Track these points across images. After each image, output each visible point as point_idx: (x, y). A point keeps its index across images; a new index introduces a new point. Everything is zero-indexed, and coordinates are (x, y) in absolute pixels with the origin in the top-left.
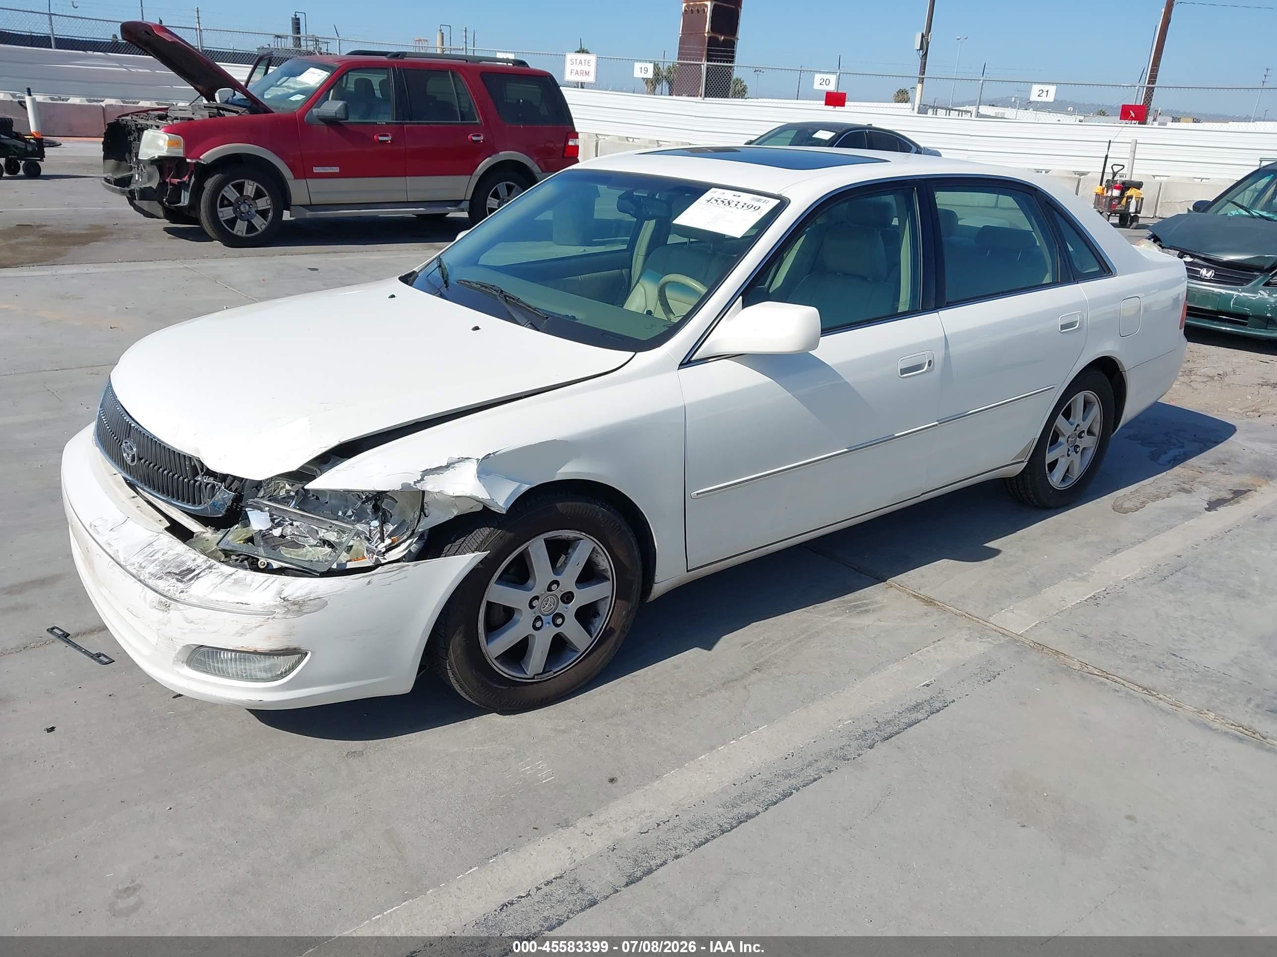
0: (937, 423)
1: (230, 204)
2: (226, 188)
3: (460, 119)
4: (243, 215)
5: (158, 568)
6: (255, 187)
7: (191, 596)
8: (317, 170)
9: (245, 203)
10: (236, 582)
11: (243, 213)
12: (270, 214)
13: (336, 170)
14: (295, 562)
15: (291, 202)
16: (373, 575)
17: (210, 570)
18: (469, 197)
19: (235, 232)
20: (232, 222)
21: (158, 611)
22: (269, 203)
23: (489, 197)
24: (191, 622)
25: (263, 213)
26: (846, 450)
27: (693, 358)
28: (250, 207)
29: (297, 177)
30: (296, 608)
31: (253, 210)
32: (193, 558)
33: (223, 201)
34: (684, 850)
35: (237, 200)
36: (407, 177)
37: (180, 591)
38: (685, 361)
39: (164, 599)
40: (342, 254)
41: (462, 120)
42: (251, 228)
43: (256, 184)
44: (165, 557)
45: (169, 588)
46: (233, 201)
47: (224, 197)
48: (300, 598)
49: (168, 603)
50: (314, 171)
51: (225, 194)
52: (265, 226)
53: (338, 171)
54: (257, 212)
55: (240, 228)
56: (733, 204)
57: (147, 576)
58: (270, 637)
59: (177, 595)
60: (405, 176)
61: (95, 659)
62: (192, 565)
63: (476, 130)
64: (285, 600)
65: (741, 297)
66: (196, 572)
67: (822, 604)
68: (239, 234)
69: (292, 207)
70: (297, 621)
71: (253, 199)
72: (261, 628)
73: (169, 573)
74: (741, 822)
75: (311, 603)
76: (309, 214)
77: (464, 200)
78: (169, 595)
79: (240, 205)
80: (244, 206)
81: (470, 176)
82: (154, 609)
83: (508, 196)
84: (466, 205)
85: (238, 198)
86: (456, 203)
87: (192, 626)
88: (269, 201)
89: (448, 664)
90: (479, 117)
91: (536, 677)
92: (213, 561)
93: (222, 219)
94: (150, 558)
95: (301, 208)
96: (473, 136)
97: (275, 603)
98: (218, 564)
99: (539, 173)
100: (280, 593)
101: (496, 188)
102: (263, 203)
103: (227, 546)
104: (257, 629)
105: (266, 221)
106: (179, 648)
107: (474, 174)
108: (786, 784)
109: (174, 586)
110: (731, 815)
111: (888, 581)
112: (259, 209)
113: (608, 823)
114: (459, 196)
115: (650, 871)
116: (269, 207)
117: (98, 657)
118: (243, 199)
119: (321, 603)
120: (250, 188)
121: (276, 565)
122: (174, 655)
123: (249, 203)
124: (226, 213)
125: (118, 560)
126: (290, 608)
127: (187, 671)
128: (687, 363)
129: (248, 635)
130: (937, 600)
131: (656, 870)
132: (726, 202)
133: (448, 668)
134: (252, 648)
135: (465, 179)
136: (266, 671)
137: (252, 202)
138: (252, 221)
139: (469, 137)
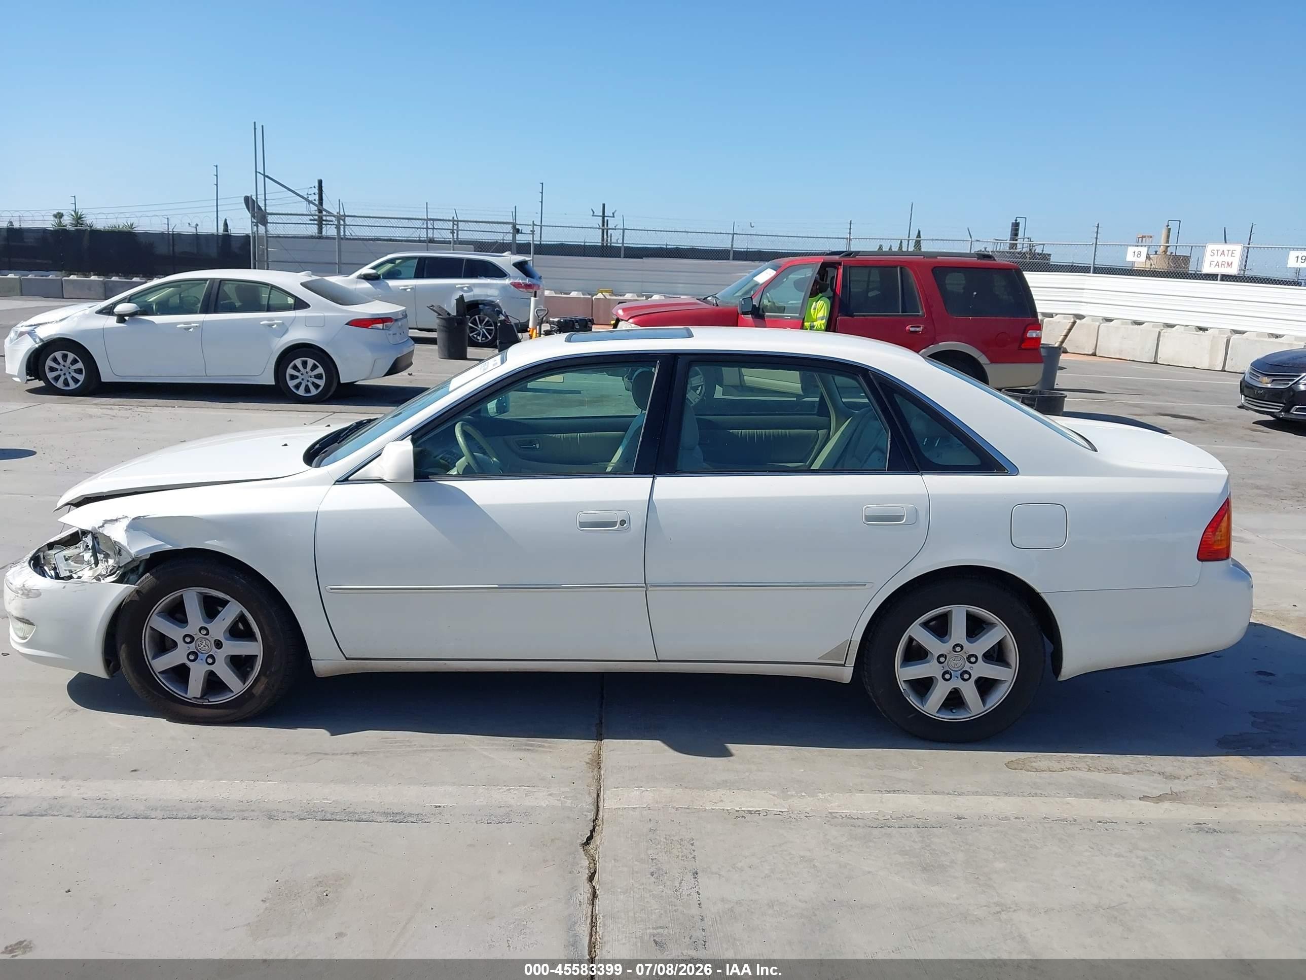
3: (900, 311)
16: (67, 583)
27: (351, 478)
30: (26, 592)
41: (902, 313)
48: (30, 587)
63: (916, 321)
64: (23, 586)
72: (14, 601)
75: (33, 591)
90: (922, 309)
96: (911, 327)
99: (987, 364)
100: (25, 582)
119: (37, 593)
139: (907, 328)
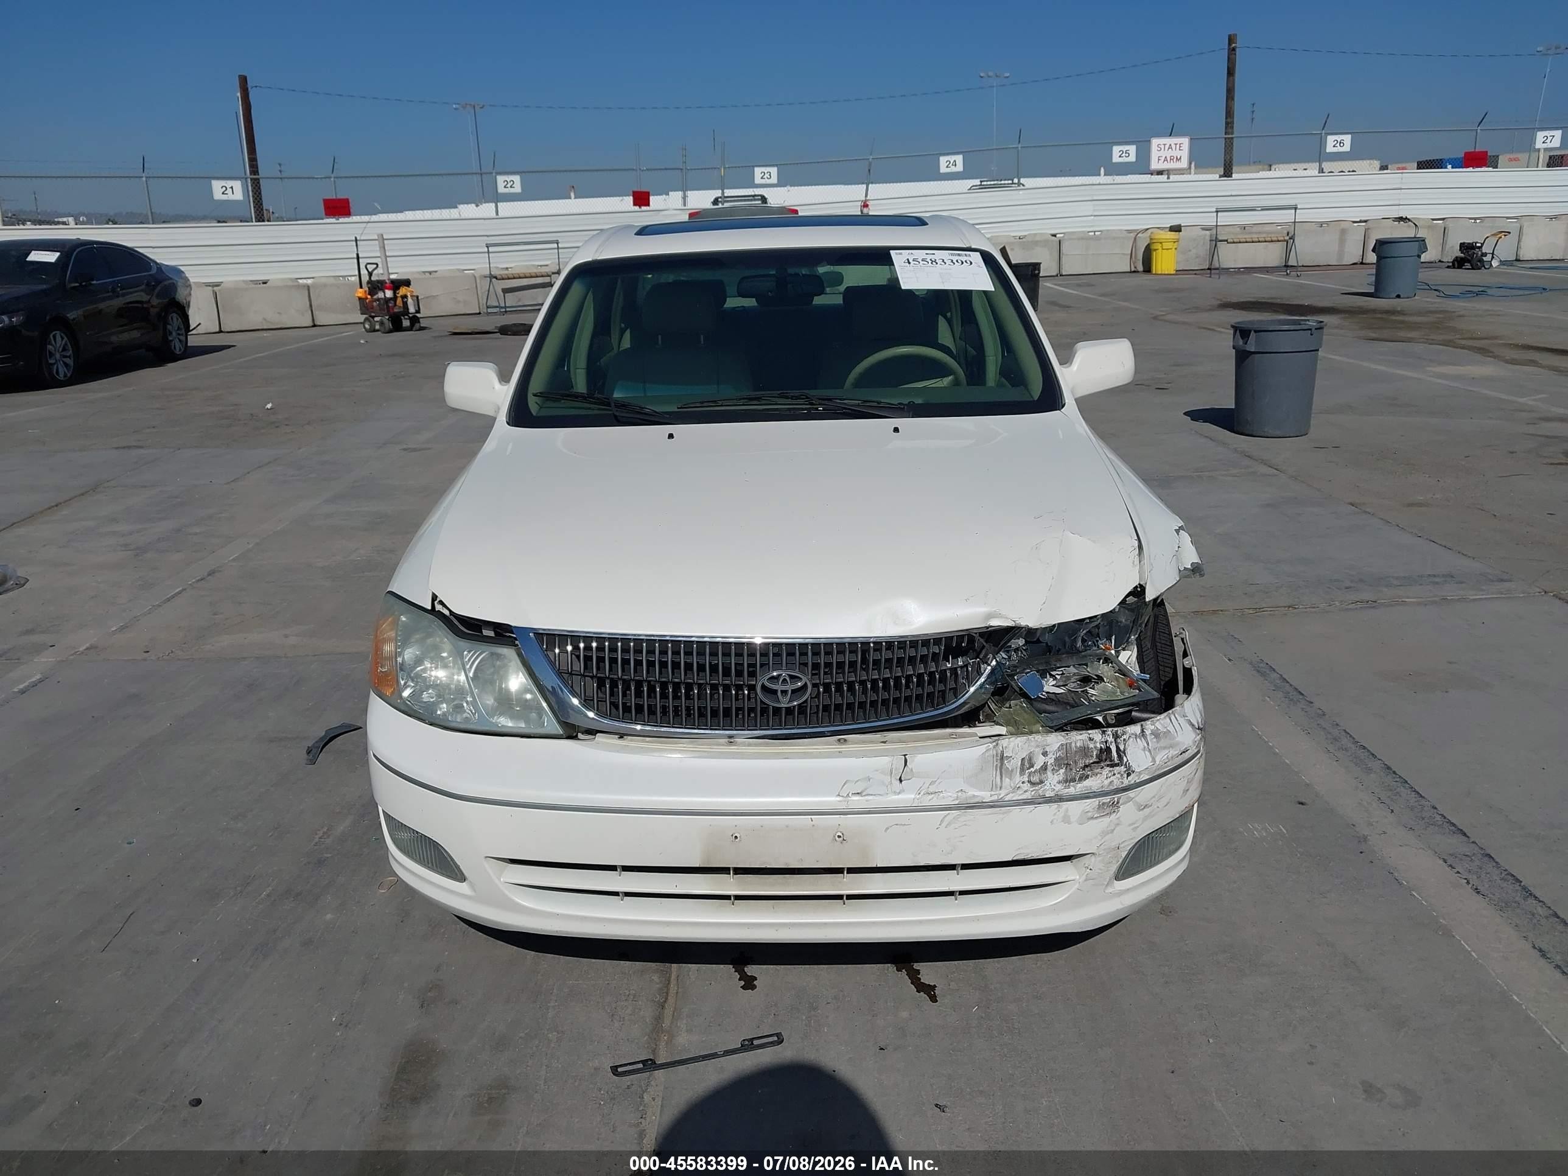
5: (1062, 771)
7: (1140, 773)
17: (1122, 739)
21: (1100, 820)
24: (1144, 807)
37: (1125, 775)
39: (1107, 799)
44: (1051, 756)
45: (1109, 780)
49: (1116, 799)
57: (1058, 788)
59: (1126, 782)
62: (1099, 745)
66: (1113, 749)
73: (1086, 766)
78: (1113, 788)
82: (1091, 821)
87: (1146, 812)
106: (1123, 856)
109: (1114, 774)
117: (753, 1044)
122: (1113, 873)
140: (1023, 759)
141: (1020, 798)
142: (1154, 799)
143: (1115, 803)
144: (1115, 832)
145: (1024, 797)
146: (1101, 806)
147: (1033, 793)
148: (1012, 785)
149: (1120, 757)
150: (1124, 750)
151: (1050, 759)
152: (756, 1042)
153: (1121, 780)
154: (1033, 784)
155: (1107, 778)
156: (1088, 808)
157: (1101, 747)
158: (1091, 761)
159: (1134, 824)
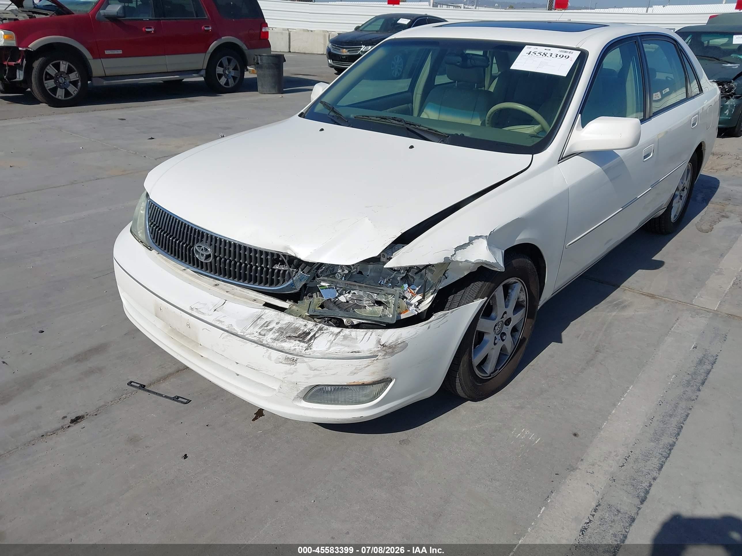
0: (651, 188)
1: (51, 78)
2: (48, 67)
4: (61, 85)
5: (277, 334)
6: (67, 65)
7: (314, 351)
8: (107, 52)
9: (62, 76)
10: (345, 337)
11: (60, 83)
12: (79, 84)
13: (120, 52)
14: (370, 318)
15: (92, 75)
16: (431, 322)
17: (322, 332)
18: (205, 67)
19: (57, 97)
20: (54, 90)
21: (286, 365)
22: (78, 76)
23: (217, 67)
24: (315, 370)
25: (75, 83)
26: (621, 209)
27: (563, 156)
28: (65, 79)
29: (95, 58)
30: (390, 350)
31: (68, 81)
32: (304, 324)
33: (46, 77)
34: (655, 474)
35: (56, 75)
36: (166, 56)
37: (305, 349)
38: (560, 159)
39: (290, 356)
40: (132, 108)
41: (196, 17)
42: (67, 93)
43: (67, 64)
44: (279, 326)
45: (294, 348)
46: (54, 76)
47: (47, 73)
48: (393, 344)
49: (295, 358)
50: (106, 53)
51: (48, 71)
52: (77, 92)
53: (121, 53)
54: (70, 82)
55: (60, 94)
56: (548, 55)
57: (270, 341)
58: (374, 373)
59: (303, 352)
60: (165, 55)
61: (175, 401)
62: (306, 330)
63: (206, 23)
64: (384, 346)
65: (580, 115)
66: (312, 334)
67: (598, 305)
68: (60, 98)
69: (93, 79)
70: (390, 359)
71: (67, 74)
72: (369, 367)
73: (289, 337)
74: (670, 450)
75: (399, 346)
76: (105, 83)
77: (202, 69)
78: (294, 352)
79: (58, 78)
80: (61, 79)
81: (205, 54)
82: (280, 364)
83: (229, 65)
84: (203, 72)
85: (56, 73)
86: (197, 71)
87: (317, 372)
88: (78, 74)
89: (458, 375)
90: (207, 14)
91: (492, 375)
92: (321, 325)
93: (47, 89)
94: (266, 328)
95: (99, 78)
96: (205, 27)
97: (378, 349)
98: (326, 327)
99: (246, 50)
100: (379, 342)
101: (221, 61)
102: (74, 76)
103: (315, 313)
104: (366, 368)
105: (77, 88)
106: (302, 389)
107: (207, 52)
108: (674, 421)
109: (299, 346)
110: (661, 446)
111: (621, 287)
112: (71, 80)
113: (596, 463)
114: (200, 67)
115: (647, 492)
116: (78, 79)
117: (178, 399)
118: (60, 74)
119: (403, 345)
120: (64, 66)
121: (356, 321)
122: (296, 394)
123: (64, 77)
124: (50, 84)
125: (234, 331)
126: (388, 351)
127: (305, 404)
128: (562, 159)
129: (359, 373)
130: (656, 294)
131: (649, 490)
132: (542, 54)
133: (458, 377)
134: (361, 382)
135: (202, 55)
136: (365, 396)
137: (66, 76)
138: (68, 88)
139: (202, 28)
140: (267, 322)
141: (252, 338)
142: (323, 368)
143: (295, 360)
144: (293, 374)
145: (254, 339)
146: (287, 359)
147: (258, 339)
148: (252, 331)
149: (311, 339)
150: (316, 338)
151: (277, 327)
152: (180, 399)
153: (301, 350)
154: (260, 334)
155: (294, 346)
156: (280, 357)
157: (306, 331)
158: (294, 335)
159: (307, 375)
